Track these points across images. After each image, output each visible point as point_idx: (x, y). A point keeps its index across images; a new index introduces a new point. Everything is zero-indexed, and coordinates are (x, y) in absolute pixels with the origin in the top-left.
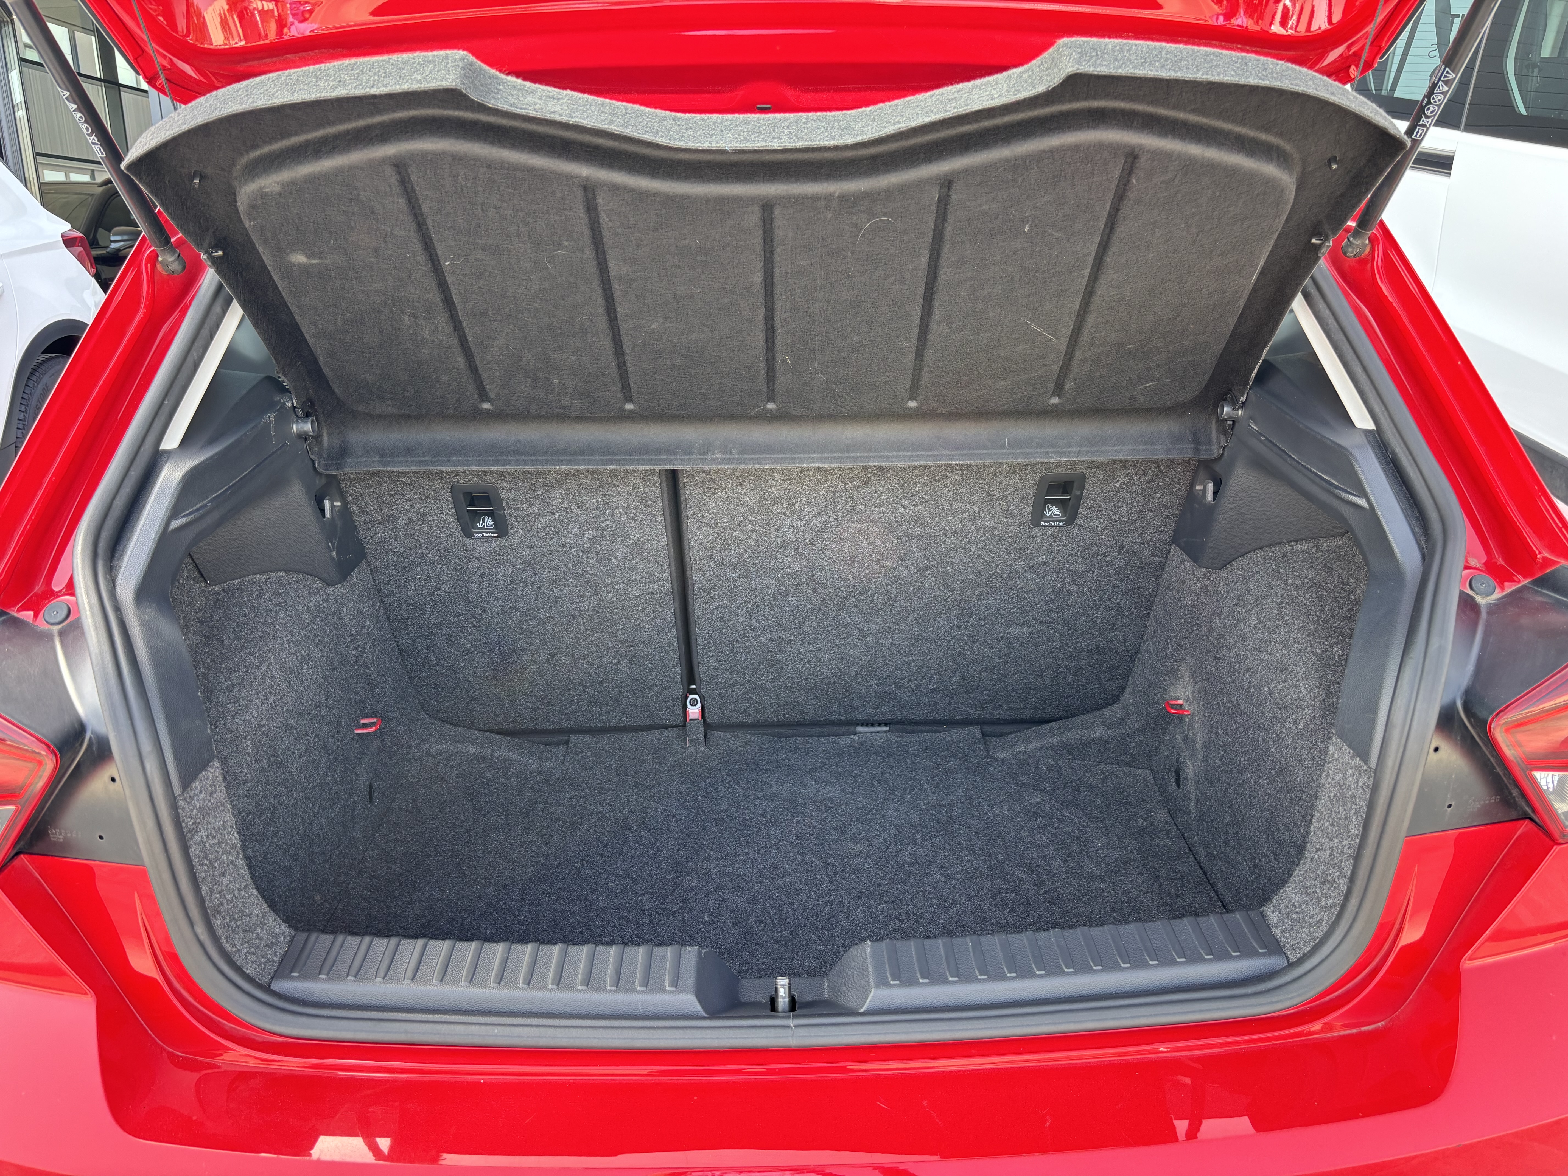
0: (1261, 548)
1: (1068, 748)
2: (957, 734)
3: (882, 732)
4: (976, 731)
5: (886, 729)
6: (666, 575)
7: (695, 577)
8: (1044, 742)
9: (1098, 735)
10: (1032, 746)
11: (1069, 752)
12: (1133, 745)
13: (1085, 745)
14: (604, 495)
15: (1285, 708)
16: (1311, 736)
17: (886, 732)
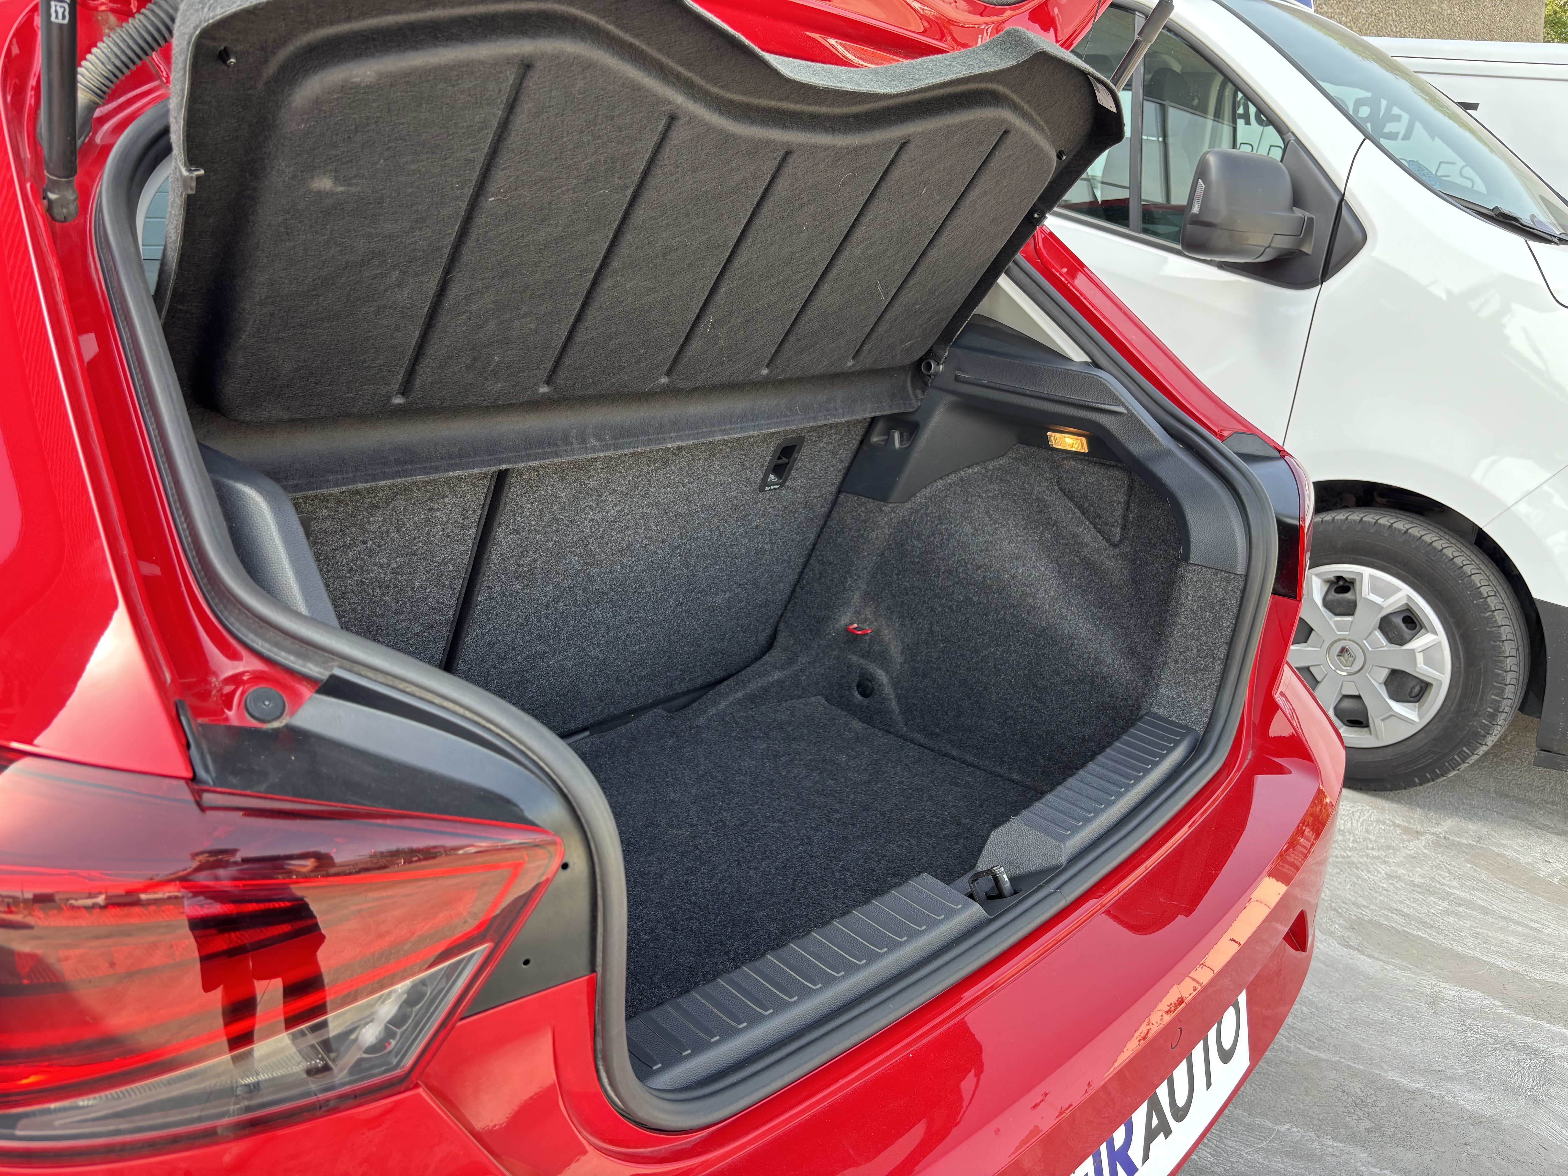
0: (941, 478)
1: (751, 698)
2: (647, 718)
3: (585, 738)
4: (660, 711)
5: (587, 733)
6: (454, 601)
7: (481, 597)
8: (731, 699)
9: (776, 678)
10: (722, 706)
11: (752, 702)
12: (804, 678)
13: (765, 690)
14: (430, 509)
15: (1032, 584)
16: (1064, 598)
17: (589, 736)
